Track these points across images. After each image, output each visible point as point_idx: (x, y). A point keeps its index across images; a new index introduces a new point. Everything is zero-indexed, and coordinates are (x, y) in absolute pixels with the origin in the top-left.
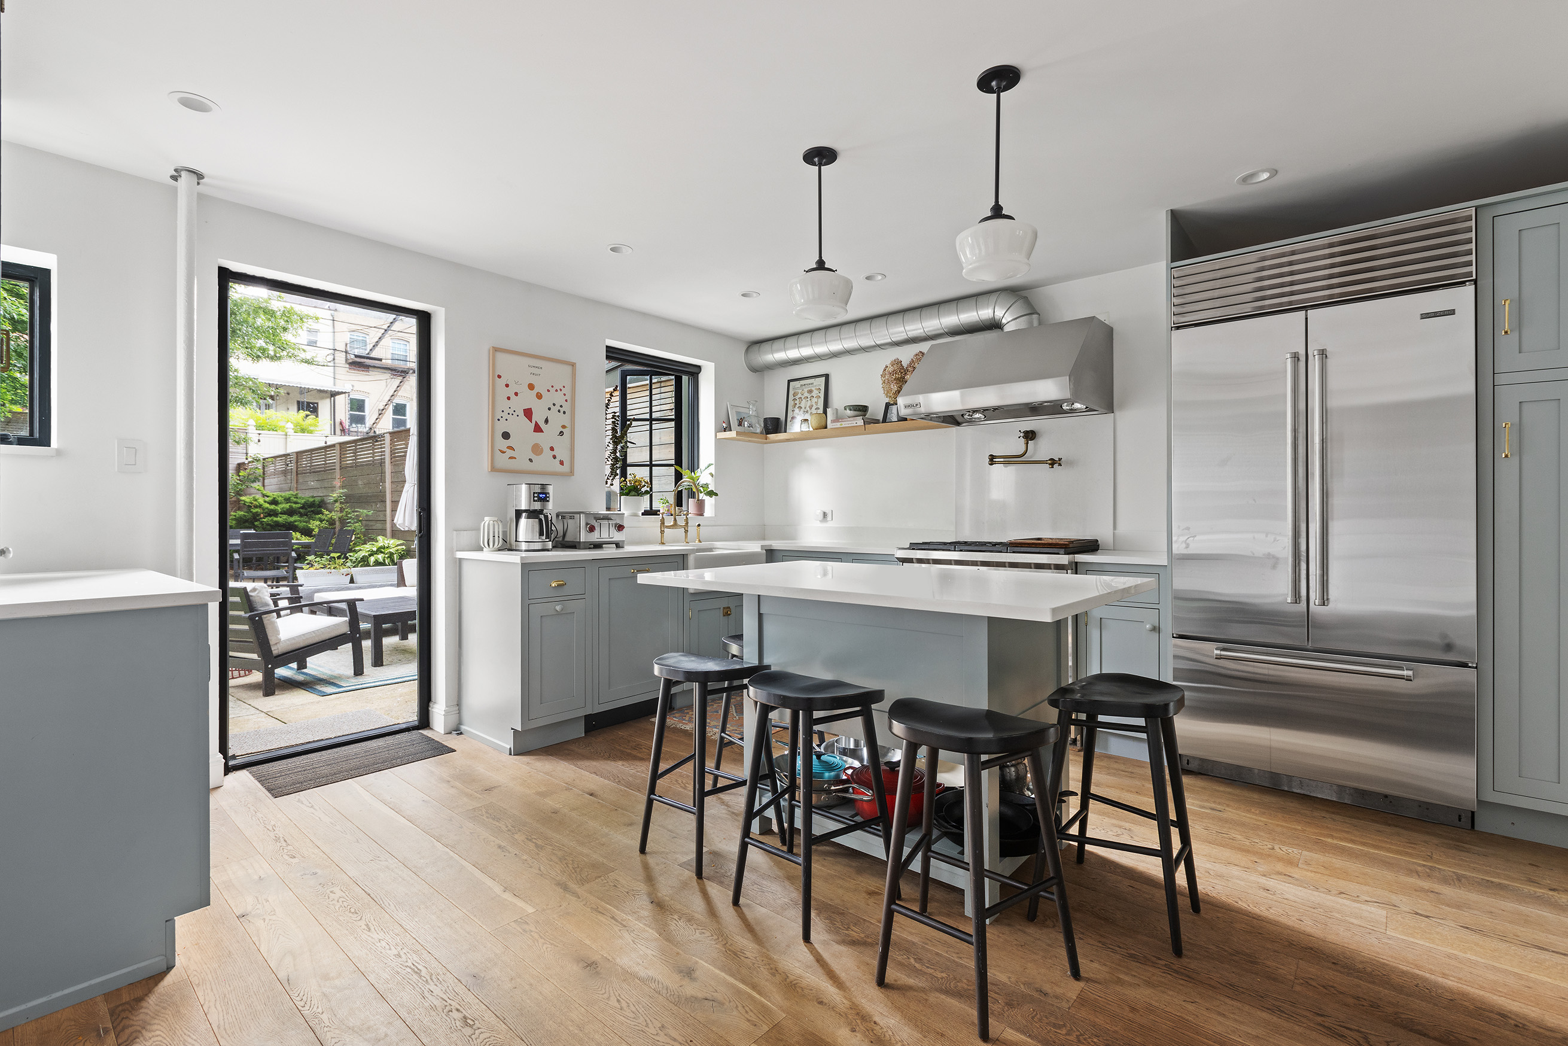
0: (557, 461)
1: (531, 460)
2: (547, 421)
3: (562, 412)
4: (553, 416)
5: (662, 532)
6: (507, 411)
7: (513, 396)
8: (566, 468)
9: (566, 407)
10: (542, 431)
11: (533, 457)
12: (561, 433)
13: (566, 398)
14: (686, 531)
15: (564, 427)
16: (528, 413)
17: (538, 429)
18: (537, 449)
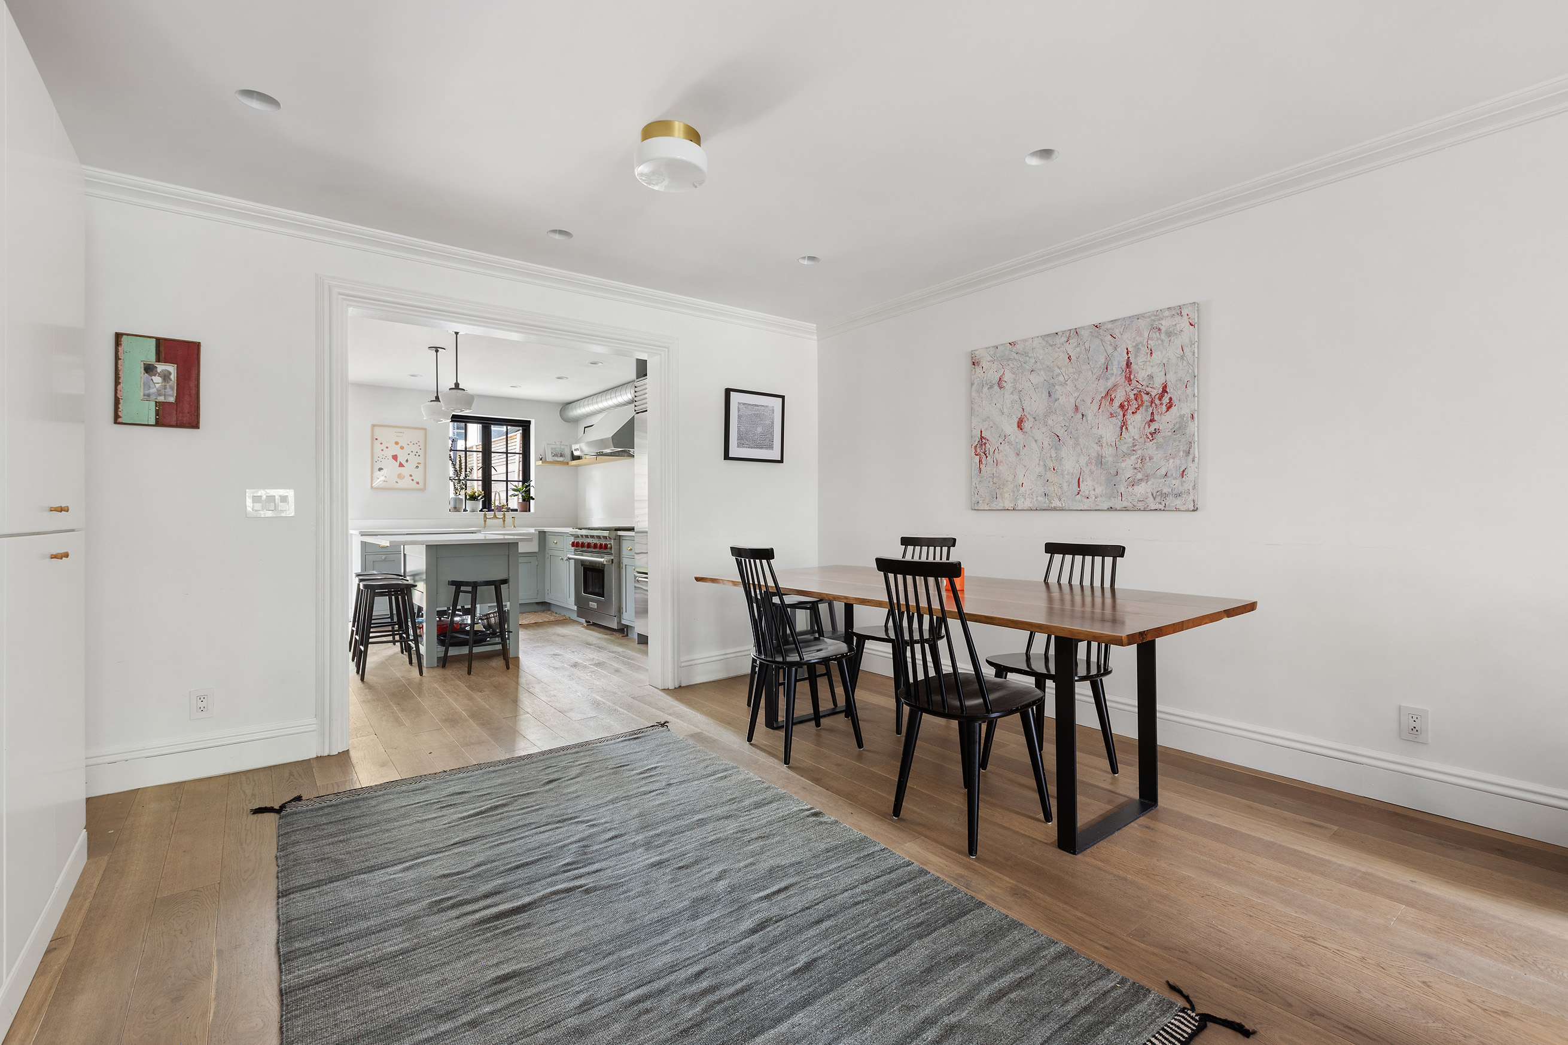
0: (415, 482)
1: (397, 482)
2: (407, 461)
3: (417, 455)
4: (411, 458)
5: (485, 521)
6: (381, 457)
7: (385, 449)
8: (421, 485)
9: (420, 453)
10: (404, 466)
11: (399, 481)
12: (417, 467)
13: (420, 447)
14: (504, 521)
15: (419, 463)
16: (395, 457)
17: (401, 465)
18: (400, 476)
